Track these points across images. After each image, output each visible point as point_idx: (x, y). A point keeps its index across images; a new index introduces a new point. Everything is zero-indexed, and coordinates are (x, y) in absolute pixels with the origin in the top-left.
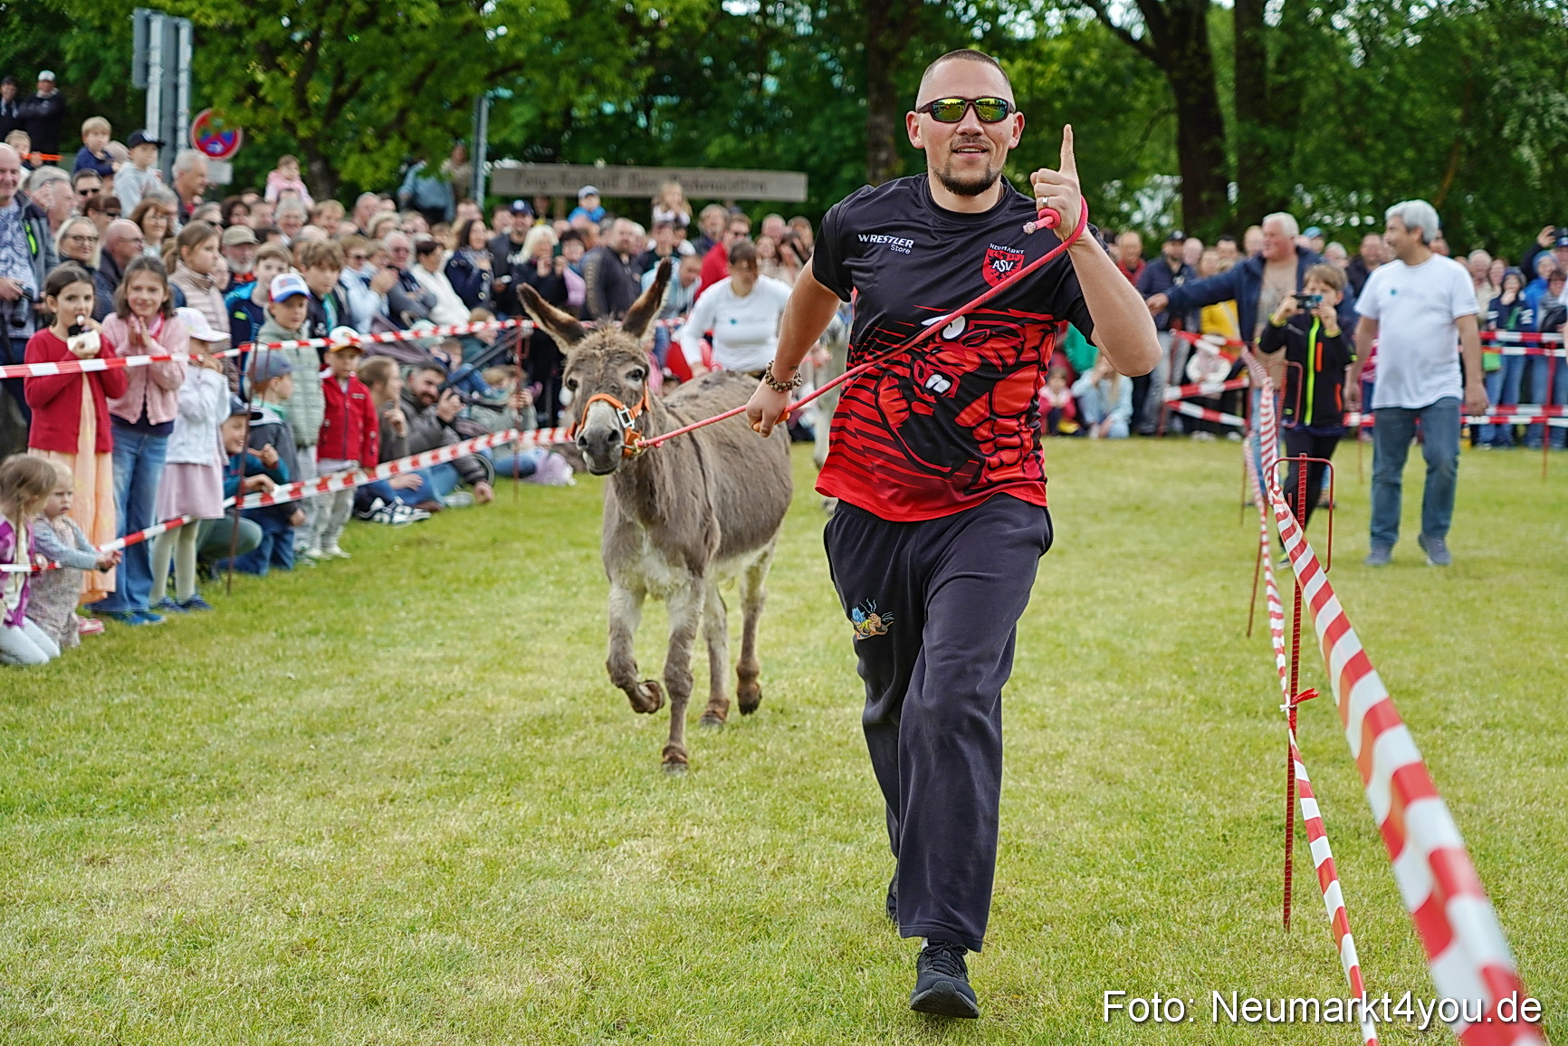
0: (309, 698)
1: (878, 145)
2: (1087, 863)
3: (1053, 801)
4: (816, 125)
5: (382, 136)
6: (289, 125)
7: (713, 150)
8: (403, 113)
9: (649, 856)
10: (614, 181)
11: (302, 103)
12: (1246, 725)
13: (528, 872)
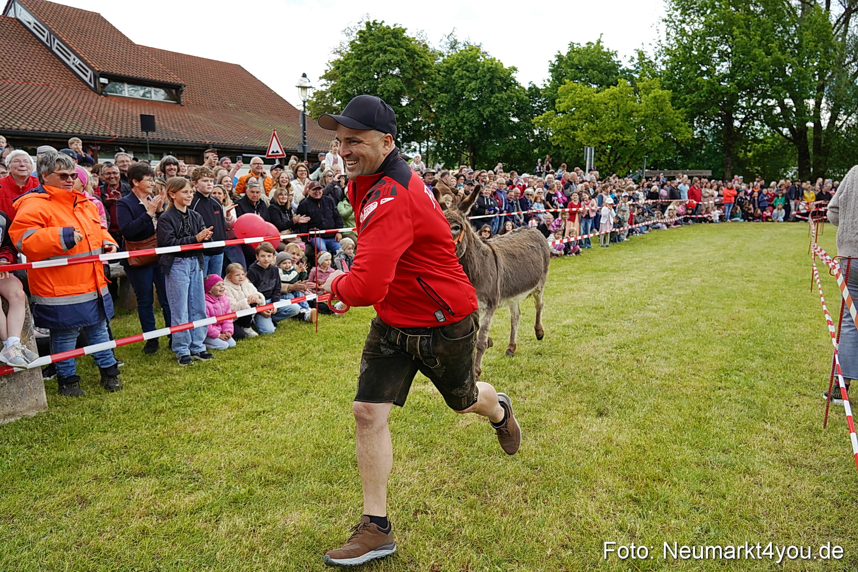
0: (634, 259)
1: (728, 164)
2: (775, 283)
3: (768, 276)
4: (713, 160)
5: (624, 167)
6: (606, 165)
7: (690, 166)
8: (628, 162)
9: (699, 280)
10: (670, 173)
11: (609, 161)
12: (806, 267)
13: (678, 280)
